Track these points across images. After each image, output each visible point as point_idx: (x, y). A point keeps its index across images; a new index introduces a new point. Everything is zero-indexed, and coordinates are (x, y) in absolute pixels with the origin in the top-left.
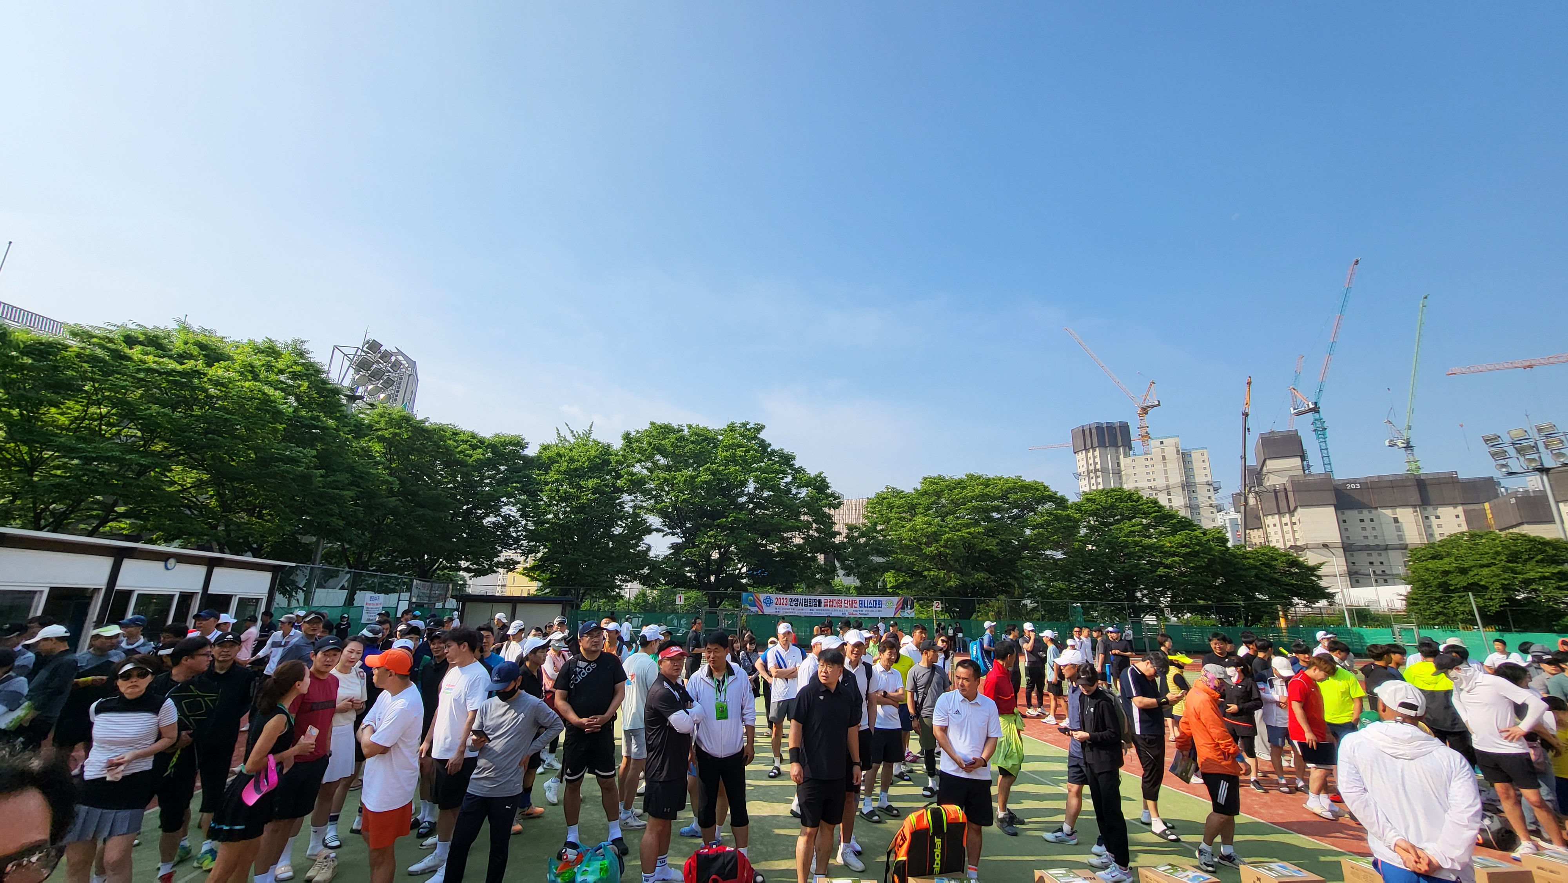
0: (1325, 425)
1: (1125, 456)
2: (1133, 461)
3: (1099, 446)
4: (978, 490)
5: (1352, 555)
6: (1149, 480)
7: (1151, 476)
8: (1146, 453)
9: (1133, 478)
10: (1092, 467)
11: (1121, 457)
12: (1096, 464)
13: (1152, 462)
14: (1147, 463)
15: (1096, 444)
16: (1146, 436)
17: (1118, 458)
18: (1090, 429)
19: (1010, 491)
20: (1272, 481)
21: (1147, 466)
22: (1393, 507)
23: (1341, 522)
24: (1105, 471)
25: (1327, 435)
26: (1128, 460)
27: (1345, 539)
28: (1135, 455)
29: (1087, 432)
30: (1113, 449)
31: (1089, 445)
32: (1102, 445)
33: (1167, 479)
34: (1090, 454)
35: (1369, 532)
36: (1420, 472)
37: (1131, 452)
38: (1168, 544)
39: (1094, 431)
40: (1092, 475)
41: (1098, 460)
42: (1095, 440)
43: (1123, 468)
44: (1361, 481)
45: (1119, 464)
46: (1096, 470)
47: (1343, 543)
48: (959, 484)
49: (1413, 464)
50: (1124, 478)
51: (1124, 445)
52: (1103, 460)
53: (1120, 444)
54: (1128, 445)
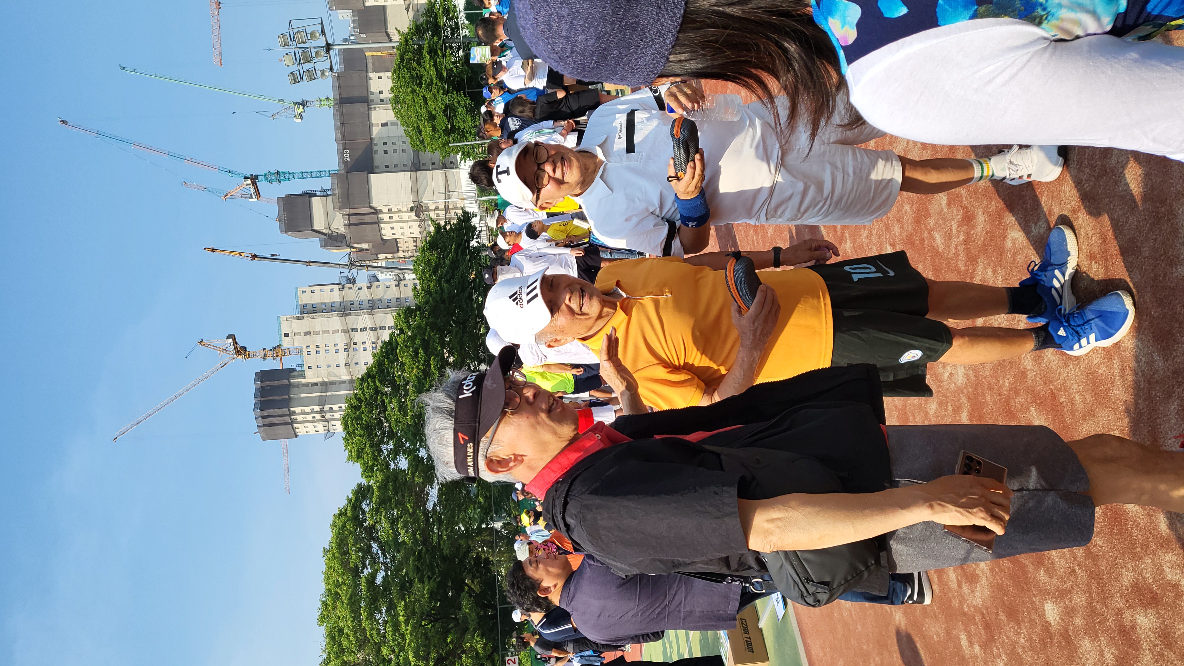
0: (273, 171)
1: (304, 376)
2: (309, 367)
3: (288, 407)
4: (343, 611)
5: (424, 164)
6: (336, 351)
7: (332, 348)
8: (300, 352)
9: (333, 369)
10: (318, 416)
11: (304, 381)
12: (313, 411)
13: (313, 347)
14: (313, 352)
15: (285, 411)
16: (277, 350)
17: (306, 385)
18: (263, 417)
19: (344, 564)
20: (339, 224)
21: (317, 352)
22: (370, 125)
23: (387, 169)
24: (322, 402)
25: (286, 171)
26: (308, 373)
27: (406, 168)
28: (302, 365)
29: (267, 421)
30: (294, 390)
31: (287, 419)
32: (287, 403)
33: (336, 331)
34: (300, 418)
35: (399, 147)
36: (332, 98)
37: (298, 369)
38: (415, 371)
39: (266, 413)
40: (328, 416)
41: (307, 409)
42: (279, 411)
43: (320, 380)
44: (341, 148)
45: (314, 385)
46: (322, 411)
47: (410, 171)
48: (333, 638)
49: (323, 103)
50: (333, 379)
51: (289, 378)
52: (309, 402)
53: (286, 382)
54: (288, 373)
